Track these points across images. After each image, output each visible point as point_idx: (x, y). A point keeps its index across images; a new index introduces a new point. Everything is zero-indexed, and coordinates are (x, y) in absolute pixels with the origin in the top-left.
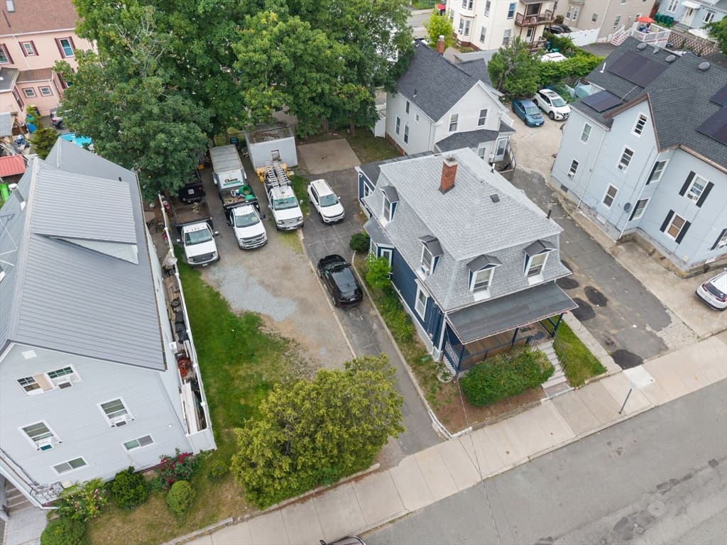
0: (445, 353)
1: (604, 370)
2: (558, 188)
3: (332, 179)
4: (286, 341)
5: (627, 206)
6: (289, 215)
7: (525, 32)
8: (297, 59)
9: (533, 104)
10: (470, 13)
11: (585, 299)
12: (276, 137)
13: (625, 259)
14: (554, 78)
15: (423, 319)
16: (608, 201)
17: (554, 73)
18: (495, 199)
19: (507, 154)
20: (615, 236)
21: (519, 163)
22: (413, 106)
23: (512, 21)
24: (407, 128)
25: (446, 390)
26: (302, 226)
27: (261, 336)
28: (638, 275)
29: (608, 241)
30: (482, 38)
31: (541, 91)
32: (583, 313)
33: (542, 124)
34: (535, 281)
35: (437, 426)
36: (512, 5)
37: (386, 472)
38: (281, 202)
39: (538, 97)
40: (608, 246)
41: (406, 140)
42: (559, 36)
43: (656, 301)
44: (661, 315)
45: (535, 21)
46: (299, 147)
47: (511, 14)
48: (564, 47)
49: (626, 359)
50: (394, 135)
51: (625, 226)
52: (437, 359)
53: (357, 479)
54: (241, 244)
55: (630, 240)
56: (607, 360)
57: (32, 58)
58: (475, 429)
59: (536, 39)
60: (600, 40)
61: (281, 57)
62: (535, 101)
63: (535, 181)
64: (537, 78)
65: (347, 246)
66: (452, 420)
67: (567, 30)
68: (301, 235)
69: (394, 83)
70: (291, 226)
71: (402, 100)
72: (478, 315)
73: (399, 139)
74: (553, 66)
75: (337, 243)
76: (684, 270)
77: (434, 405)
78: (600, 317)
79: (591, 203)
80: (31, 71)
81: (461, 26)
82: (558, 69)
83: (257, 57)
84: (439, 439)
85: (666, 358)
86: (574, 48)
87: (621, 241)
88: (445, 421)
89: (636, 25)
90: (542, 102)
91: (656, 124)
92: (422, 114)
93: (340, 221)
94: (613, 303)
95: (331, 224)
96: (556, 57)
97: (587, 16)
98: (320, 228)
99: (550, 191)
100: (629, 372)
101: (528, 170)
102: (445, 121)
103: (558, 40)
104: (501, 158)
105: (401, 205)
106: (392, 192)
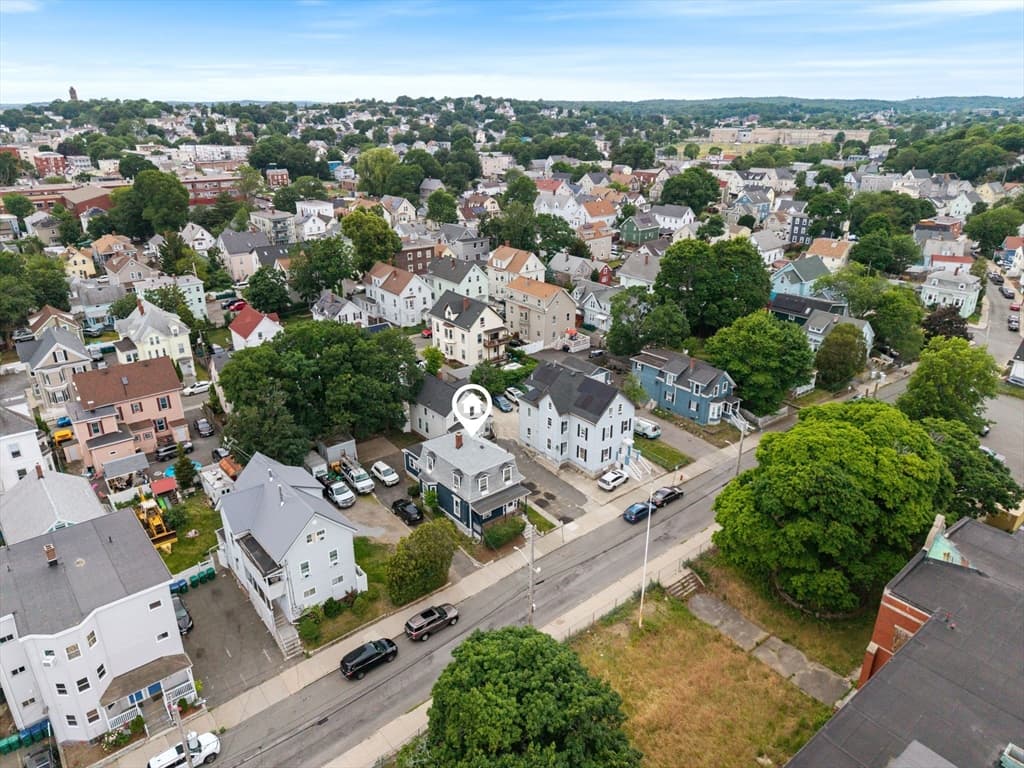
0: (474, 530)
1: (554, 526)
2: (525, 446)
3: (385, 460)
4: (386, 545)
5: (557, 447)
6: (366, 484)
7: (492, 350)
8: (363, 395)
9: (504, 398)
10: (452, 341)
11: (544, 498)
12: (343, 441)
13: (564, 476)
14: (515, 380)
15: (459, 516)
16: (549, 447)
17: (513, 377)
18: (482, 447)
19: (491, 431)
20: (558, 466)
21: (500, 436)
22: (429, 411)
23: (482, 344)
24: (427, 424)
25: (477, 548)
26: (373, 490)
27: (371, 545)
28: (571, 483)
29: (554, 468)
30: (464, 357)
31: (509, 389)
32: (542, 504)
33: (512, 410)
34: (509, 483)
35: (476, 564)
36: (480, 336)
37: (455, 586)
38: (358, 478)
39: (507, 393)
40: (555, 472)
41: (427, 431)
42: (516, 349)
43: (580, 493)
44: (583, 498)
45: (497, 343)
46: (359, 445)
47: (480, 341)
48: (519, 357)
49: (566, 520)
50: (417, 429)
51: (560, 458)
52: (470, 536)
53: (442, 591)
54: (341, 505)
55: (566, 466)
56: (555, 522)
57: (138, 413)
58: (495, 561)
59: (501, 353)
60: (546, 347)
61: (356, 396)
62: (506, 396)
63: (512, 444)
64: (503, 381)
65: (406, 494)
66: (482, 559)
67: (523, 343)
68: (375, 496)
69: (414, 398)
70: (368, 491)
71: (421, 408)
72: (485, 503)
73: (422, 432)
74: (512, 372)
75: (399, 494)
76: (593, 475)
77: (473, 555)
78: (552, 505)
79: (542, 450)
80: (136, 423)
81: (447, 349)
82: (515, 374)
83: (342, 397)
84: (476, 569)
85: (584, 517)
86: (527, 357)
87: (562, 467)
88: (479, 560)
89: (568, 336)
90: (509, 396)
91: (555, 404)
92: (435, 414)
93: (397, 483)
94: (559, 498)
95: (393, 485)
96: (514, 366)
97: (534, 333)
98: (385, 490)
99: (520, 448)
100: (568, 526)
101: (507, 439)
102: (450, 417)
103: (516, 352)
104: (488, 433)
105: (438, 460)
106: (432, 454)
